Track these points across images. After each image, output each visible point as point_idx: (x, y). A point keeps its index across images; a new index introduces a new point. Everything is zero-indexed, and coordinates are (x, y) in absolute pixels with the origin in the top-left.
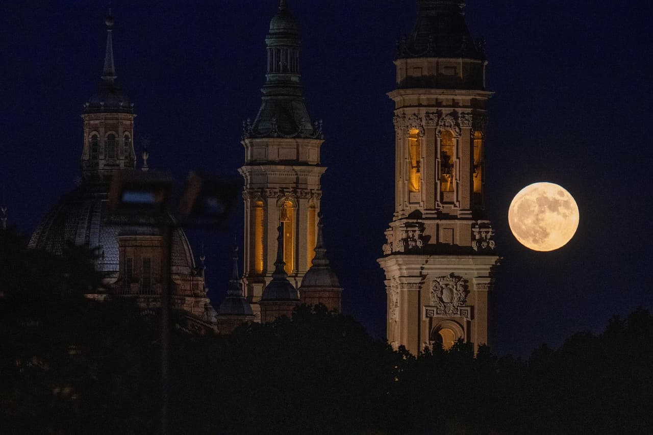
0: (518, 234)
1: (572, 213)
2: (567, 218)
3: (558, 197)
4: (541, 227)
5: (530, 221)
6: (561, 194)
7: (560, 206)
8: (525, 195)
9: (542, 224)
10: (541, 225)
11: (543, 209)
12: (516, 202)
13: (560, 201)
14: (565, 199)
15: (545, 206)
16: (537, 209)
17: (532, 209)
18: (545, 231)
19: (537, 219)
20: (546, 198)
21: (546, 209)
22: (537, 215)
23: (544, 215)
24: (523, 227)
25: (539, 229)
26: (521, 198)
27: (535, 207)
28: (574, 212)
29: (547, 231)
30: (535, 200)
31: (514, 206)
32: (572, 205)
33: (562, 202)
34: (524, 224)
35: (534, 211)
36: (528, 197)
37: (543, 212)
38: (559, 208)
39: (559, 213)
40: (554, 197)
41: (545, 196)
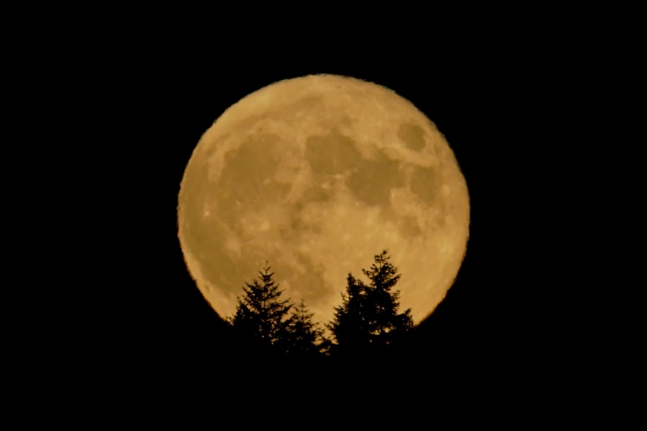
0: (207, 269)
1: (441, 222)
2: (420, 239)
3: (398, 148)
4: (303, 259)
5: (265, 226)
6: (414, 139)
7: (400, 185)
8: (265, 116)
9: (310, 246)
10: (304, 249)
11: (325, 186)
12: (224, 137)
13: (401, 167)
14: (425, 159)
15: (338, 177)
16: (301, 180)
17: (282, 176)
18: (319, 275)
19: (296, 225)
20: (348, 143)
21: (343, 187)
22: (299, 206)
23: (325, 213)
24: (233, 245)
25: (293, 262)
26: (247, 123)
27: (297, 170)
28: (449, 220)
29: (326, 276)
30: (303, 146)
31: (210, 152)
32: (446, 190)
33: (411, 170)
34: (240, 233)
35: (287, 188)
36: (274, 126)
37: (324, 198)
38: (394, 194)
39: (387, 214)
40: (380, 145)
41: (346, 132)
